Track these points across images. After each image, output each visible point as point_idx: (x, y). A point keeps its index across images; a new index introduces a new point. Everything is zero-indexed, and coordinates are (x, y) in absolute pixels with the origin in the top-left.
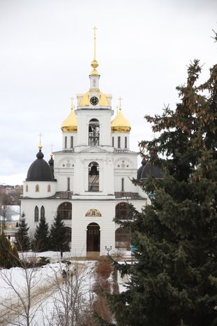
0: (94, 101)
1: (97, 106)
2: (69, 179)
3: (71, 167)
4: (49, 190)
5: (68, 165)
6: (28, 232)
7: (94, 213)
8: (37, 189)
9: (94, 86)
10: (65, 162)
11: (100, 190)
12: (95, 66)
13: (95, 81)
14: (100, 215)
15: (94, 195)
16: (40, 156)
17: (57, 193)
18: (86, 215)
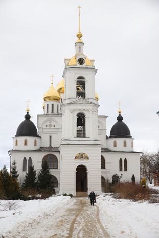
0: (81, 61)
1: (84, 66)
2: (50, 137)
3: (53, 127)
4: (35, 145)
5: (50, 125)
6: (18, 178)
7: (82, 156)
8: (26, 143)
9: (80, 51)
10: (48, 123)
11: (87, 136)
12: (79, 36)
13: (80, 47)
14: (88, 158)
15: (81, 140)
16: (28, 117)
17: (41, 148)
18: (75, 158)
